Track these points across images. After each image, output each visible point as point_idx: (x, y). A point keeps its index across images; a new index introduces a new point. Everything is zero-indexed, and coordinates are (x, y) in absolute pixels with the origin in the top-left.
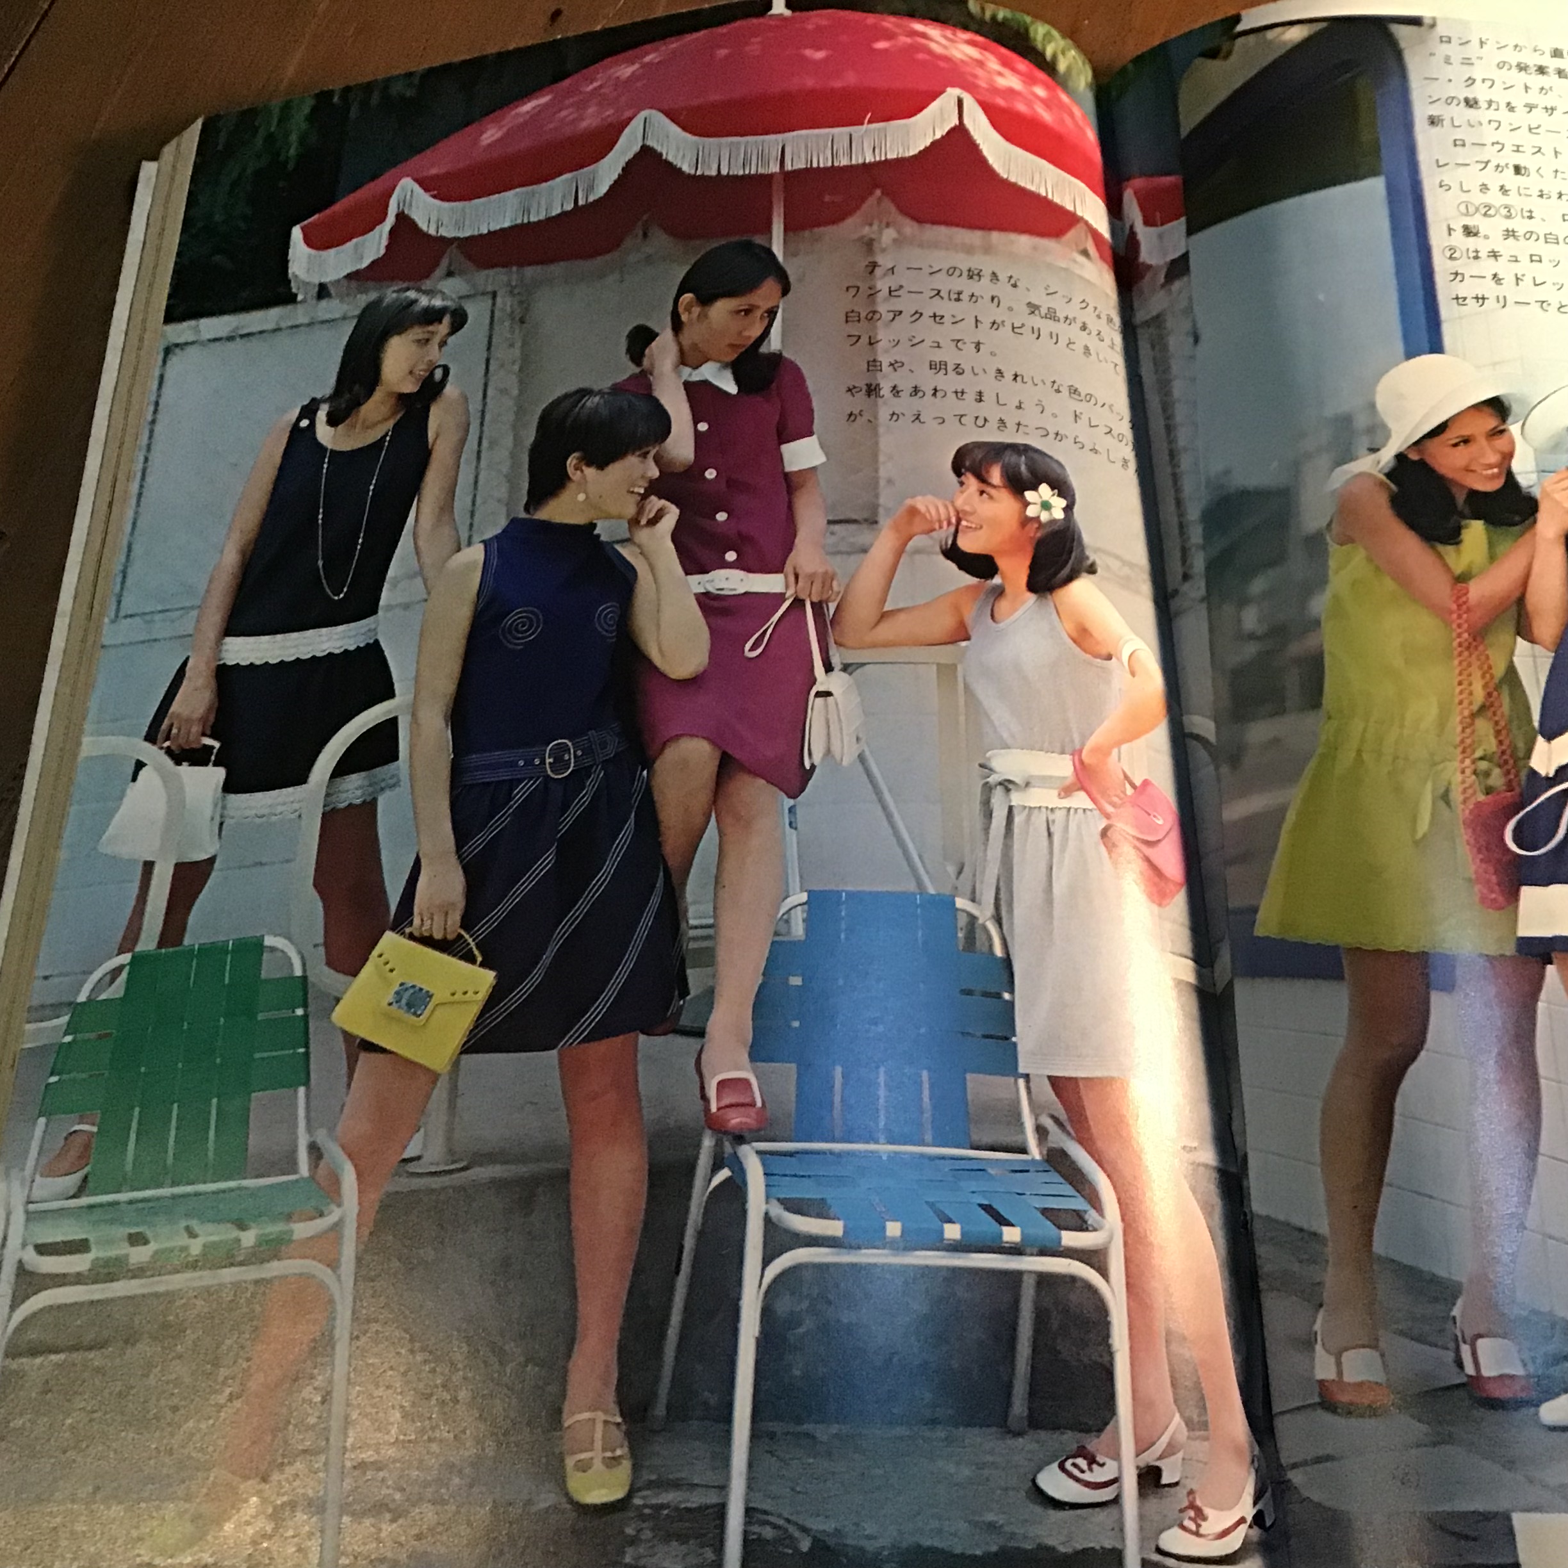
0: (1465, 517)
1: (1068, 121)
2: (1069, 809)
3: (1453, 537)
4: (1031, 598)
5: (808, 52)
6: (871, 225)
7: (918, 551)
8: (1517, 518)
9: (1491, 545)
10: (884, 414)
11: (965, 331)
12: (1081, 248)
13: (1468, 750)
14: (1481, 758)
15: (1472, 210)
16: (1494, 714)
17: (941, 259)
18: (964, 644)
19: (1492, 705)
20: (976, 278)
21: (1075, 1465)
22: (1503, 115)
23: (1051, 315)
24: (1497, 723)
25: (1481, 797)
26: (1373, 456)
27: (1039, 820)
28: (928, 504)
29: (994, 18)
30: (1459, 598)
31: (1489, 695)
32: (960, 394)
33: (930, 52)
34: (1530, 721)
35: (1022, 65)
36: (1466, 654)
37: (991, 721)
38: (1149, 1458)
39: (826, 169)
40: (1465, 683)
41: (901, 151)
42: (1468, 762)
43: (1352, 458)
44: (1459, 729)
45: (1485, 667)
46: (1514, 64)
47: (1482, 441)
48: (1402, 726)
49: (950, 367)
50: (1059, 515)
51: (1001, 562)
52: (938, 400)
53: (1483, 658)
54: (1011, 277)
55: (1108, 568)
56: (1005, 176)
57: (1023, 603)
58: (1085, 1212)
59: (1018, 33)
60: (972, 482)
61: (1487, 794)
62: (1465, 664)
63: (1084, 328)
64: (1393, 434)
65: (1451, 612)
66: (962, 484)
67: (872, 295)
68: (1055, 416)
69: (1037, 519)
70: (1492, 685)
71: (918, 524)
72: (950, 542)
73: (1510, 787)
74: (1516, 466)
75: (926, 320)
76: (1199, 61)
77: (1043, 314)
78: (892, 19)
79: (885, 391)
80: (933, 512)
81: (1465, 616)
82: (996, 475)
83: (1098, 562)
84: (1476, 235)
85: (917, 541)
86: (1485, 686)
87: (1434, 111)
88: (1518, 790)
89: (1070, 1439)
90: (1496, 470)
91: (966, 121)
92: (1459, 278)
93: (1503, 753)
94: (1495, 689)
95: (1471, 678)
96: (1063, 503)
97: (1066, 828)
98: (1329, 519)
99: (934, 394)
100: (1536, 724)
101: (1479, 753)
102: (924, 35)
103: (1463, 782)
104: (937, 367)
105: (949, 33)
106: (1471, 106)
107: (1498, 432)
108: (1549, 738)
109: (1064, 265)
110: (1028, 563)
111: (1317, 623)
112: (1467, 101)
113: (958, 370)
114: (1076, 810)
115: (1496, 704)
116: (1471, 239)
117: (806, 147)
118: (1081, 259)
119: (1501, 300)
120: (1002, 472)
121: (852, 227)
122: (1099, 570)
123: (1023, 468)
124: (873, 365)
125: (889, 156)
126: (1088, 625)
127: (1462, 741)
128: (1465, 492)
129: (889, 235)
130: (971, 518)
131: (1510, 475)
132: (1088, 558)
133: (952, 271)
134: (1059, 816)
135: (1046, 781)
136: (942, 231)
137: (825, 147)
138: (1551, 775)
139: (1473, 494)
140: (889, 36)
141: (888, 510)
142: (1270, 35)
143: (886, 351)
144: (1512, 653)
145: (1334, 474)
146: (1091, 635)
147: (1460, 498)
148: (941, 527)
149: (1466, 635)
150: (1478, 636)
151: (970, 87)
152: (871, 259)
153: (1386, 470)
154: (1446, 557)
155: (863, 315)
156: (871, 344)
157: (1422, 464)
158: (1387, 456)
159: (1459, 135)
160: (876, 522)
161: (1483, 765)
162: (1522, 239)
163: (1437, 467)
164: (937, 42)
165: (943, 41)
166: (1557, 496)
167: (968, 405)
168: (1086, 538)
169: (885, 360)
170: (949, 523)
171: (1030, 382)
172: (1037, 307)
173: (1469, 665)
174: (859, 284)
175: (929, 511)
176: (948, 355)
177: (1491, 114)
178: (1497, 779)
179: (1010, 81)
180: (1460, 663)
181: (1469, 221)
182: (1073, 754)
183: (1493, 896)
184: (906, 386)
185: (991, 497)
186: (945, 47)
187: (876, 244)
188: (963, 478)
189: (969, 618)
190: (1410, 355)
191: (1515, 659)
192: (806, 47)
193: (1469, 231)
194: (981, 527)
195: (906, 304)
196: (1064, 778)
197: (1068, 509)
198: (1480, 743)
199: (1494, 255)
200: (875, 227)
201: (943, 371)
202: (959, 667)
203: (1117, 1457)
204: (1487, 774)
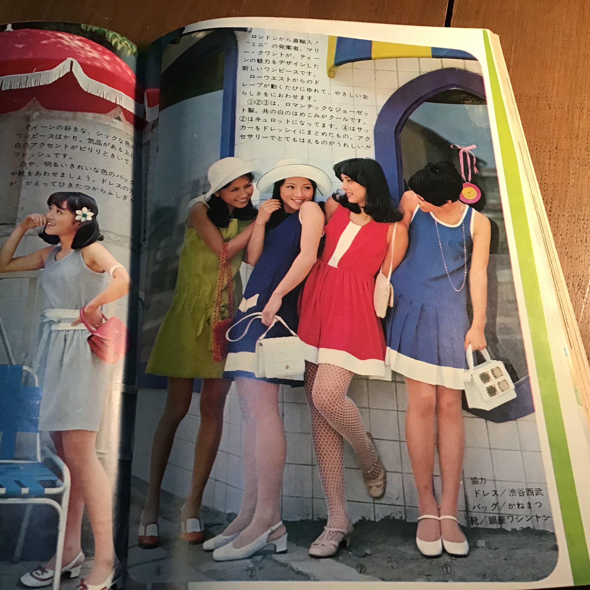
0: (231, 218)
1: (119, 68)
2: (75, 330)
3: (226, 225)
4: (73, 251)
5: (17, 45)
6: (30, 110)
7: (29, 235)
8: (250, 218)
9: (239, 227)
10: (24, 182)
11: (61, 150)
12: (117, 116)
13: (219, 304)
14: (223, 306)
15: (253, 102)
16: (230, 290)
17: (55, 123)
18: (41, 269)
19: (229, 286)
20: (68, 130)
21: (36, 573)
22: (271, 65)
23: (99, 143)
24: (230, 293)
25: (220, 321)
26: (204, 196)
27: (62, 335)
28: (36, 217)
29: (91, 30)
30: (224, 247)
31: (229, 283)
32: (55, 174)
33: (62, 44)
34: (242, 292)
35: (100, 48)
36: (224, 268)
37: (48, 298)
38: (66, 568)
39: (16, 89)
40: (222, 279)
41: (46, 82)
42: (218, 308)
43: (197, 196)
44: (217, 296)
45: (229, 273)
46: (278, 45)
47: (242, 189)
48: (199, 295)
49: (53, 164)
50: (89, 218)
51: (62, 238)
52: (46, 177)
53: (229, 269)
54: (83, 129)
55: (109, 238)
56: (86, 91)
57: (69, 253)
58: (56, 480)
59: (100, 35)
60: (55, 208)
61: (222, 319)
62: (222, 272)
63: (113, 147)
64: (212, 187)
65: (222, 253)
66: (50, 208)
67: (26, 137)
68: (94, 181)
69: (80, 221)
70: (230, 279)
71: (31, 224)
72: (42, 231)
73: (230, 317)
74: (252, 198)
75: (46, 146)
76: (170, 45)
77: (94, 143)
78: (50, 32)
79: (26, 174)
80: (37, 219)
81: (225, 254)
82: (65, 205)
83: (105, 236)
84: (252, 112)
85: (30, 231)
86: (228, 280)
87: (245, 64)
88: (233, 318)
89: (36, 563)
90: (245, 200)
91: (73, 70)
92: (244, 128)
93: (230, 304)
94: (231, 281)
95: (224, 277)
96: (92, 214)
97: (73, 337)
98: (186, 218)
99: (45, 175)
100: (243, 293)
101: (222, 305)
102: (61, 38)
103: (215, 315)
104: (47, 164)
105: (71, 37)
106: (259, 62)
107: (248, 186)
108: (247, 298)
109: (106, 124)
110: (73, 238)
111: (178, 257)
112: (258, 60)
113: (56, 165)
114: (78, 330)
115: (231, 286)
116: (251, 113)
117: (11, 81)
118: (117, 121)
119: (258, 136)
120: (67, 204)
121: (23, 112)
122: (105, 239)
123: (77, 201)
124: (23, 164)
125: (41, 85)
126: (95, 260)
127: (217, 300)
128: (233, 208)
129: (36, 114)
130: (52, 221)
131: (250, 202)
132: (100, 234)
133: (59, 127)
134: (71, 333)
135: (66, 320)
136: (56, 113)
137: (17, 81)
138: (245, 312)
139: (236, 209)
140: (48, 38)
141: (20, 219)
142: (193, 35)
143: (29, 159)
144: (239, 268)
145: (190, 202)
146: (96, 264)
147: (231, 211)
148: (40, 225)
149: (224, 261)
150: (229, 261)
151: (76, 57)
152: (28, 124)
153: (207, 201)
154: (223, 233)
155: (21, 145)
156: (23, 156)
157: (220, 198)
158: (208, 195)
159: (252, 73)
160: (15, 224)
161: (223, 309)
162: (269, 113)
163: (224, 199)
164: (66, 41)
165: (69, 40)
166: (265, 209)
167: (58, 178)
168: (100, 227)
169: (27, 162)
170: (43, 224)
171: (85, 169)
172: (93, 140)
173: (224, 272)
174: (22, 133)
175: (36, 219)
176: (52, 159)
177: (267, 65)
178: (226, 314)
179: (95, 54)
180: (221, 272)
181: (251, 107)
182: (80, 309)
183: (218, 357)
184: (34, 172)
185: (61, 213)
186: (69, 42)
187: (31, 118)
188: (51, 206)
189: (45, 260)
190: (222, 157)
191: (240, 269)
192: (17, 43)
193: (250, 110)
194: (56, 225)
195: (39, 140)
196: (75, 319)
197: (94, 217)
198: (223, 301)
199: (258, 119)
200: (31, 112)
201: (49, 166)
202: (39, 278)
203: (54, 569)
204: (223, 312)
